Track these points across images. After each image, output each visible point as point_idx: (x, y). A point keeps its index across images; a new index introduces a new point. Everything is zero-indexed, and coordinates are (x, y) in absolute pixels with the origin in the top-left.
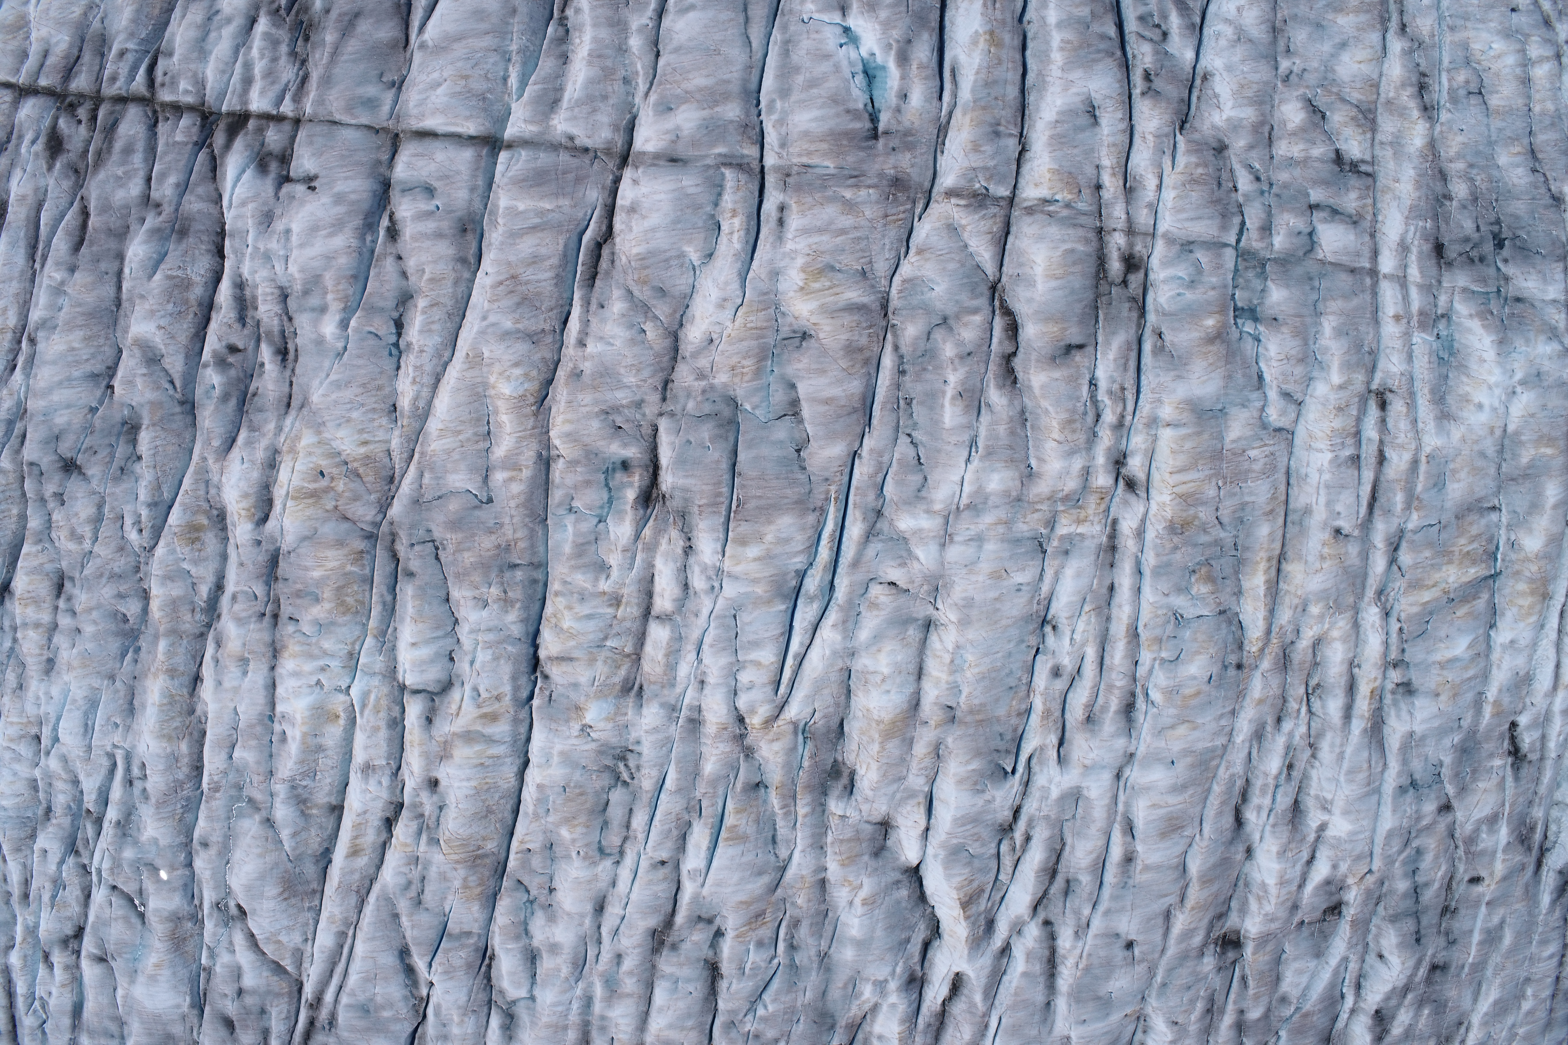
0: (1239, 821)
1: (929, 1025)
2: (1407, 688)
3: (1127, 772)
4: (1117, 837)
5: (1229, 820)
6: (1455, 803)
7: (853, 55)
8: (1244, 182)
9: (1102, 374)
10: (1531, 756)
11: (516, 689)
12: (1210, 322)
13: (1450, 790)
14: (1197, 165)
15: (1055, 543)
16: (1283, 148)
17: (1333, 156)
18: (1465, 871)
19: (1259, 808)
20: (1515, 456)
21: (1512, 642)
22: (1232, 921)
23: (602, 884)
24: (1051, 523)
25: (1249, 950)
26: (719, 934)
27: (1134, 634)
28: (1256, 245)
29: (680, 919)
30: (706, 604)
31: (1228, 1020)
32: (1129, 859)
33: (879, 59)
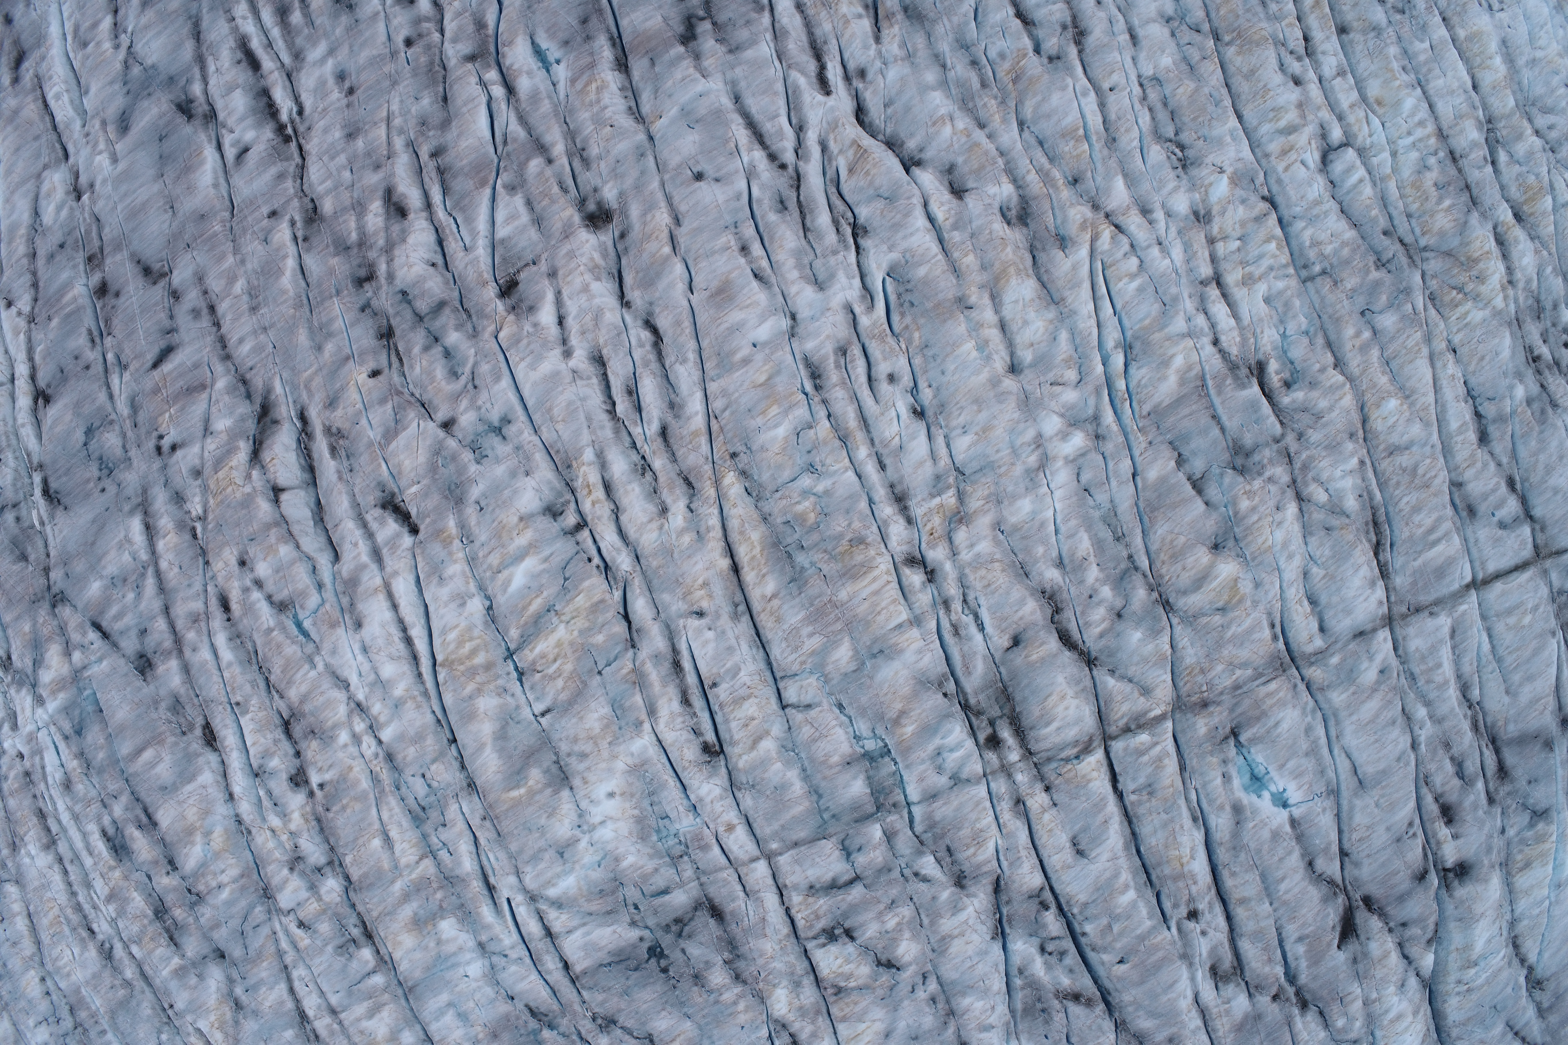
0: (651, 326)
1: (825, 42)
2: (553, 512)
3: (789, 322)
4: (765, 263)
5: (663, 323)
6: (441, 433)
7: (1273, 788)
8: (928, 865)
9: (979, 637)
10: (378, 512)
11: (1279, 181)
12: (909, 729)
13: (452, 443)
14: (974, 854)
15: (951, 480)
16: (906, 911)
17: (855, 934)
18: (391, 379)
19: (641, 345)
20: (547, 771)
21: (463, 604)
22: (606, 237)
23: (1142, 56)
24: (961, 496)
25: (577, 219)
26: (1037, 50)
27: (844, 439)
28: (892, 818)
29: (1073, 51)
30: (1189, 305)
31: (559, 149)
32: (744, 249)
33: (1254, 797)
